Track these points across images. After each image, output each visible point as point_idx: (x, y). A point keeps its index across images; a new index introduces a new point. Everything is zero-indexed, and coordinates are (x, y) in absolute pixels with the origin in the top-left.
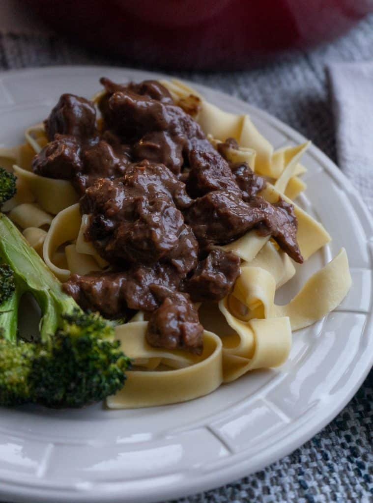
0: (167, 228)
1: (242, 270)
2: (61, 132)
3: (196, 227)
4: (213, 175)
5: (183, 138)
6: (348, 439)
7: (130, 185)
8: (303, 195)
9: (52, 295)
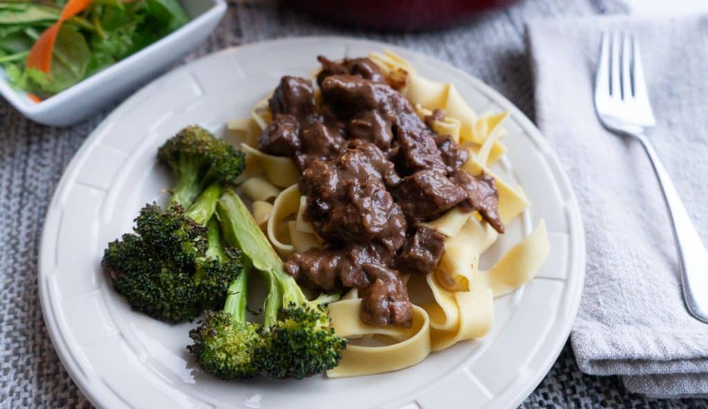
0: (377, 211)
1: (447, 245)
2: (282, 112)
3: (404, 206)
4: (420, 153)
5: (392, 115)
6: (546, 396)
7: (343, 168)
8: (504, 158)
9: (274, 275)
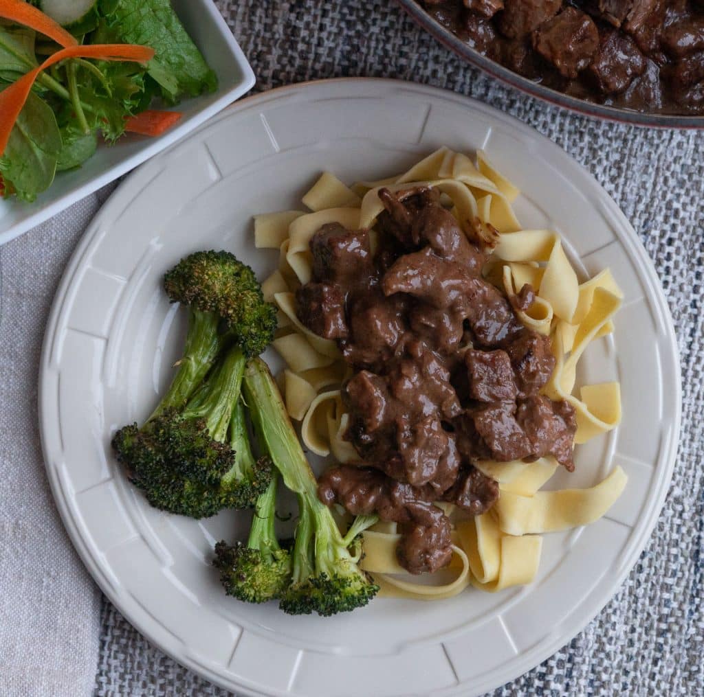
7: (393, 394)
9: (307, 499)
